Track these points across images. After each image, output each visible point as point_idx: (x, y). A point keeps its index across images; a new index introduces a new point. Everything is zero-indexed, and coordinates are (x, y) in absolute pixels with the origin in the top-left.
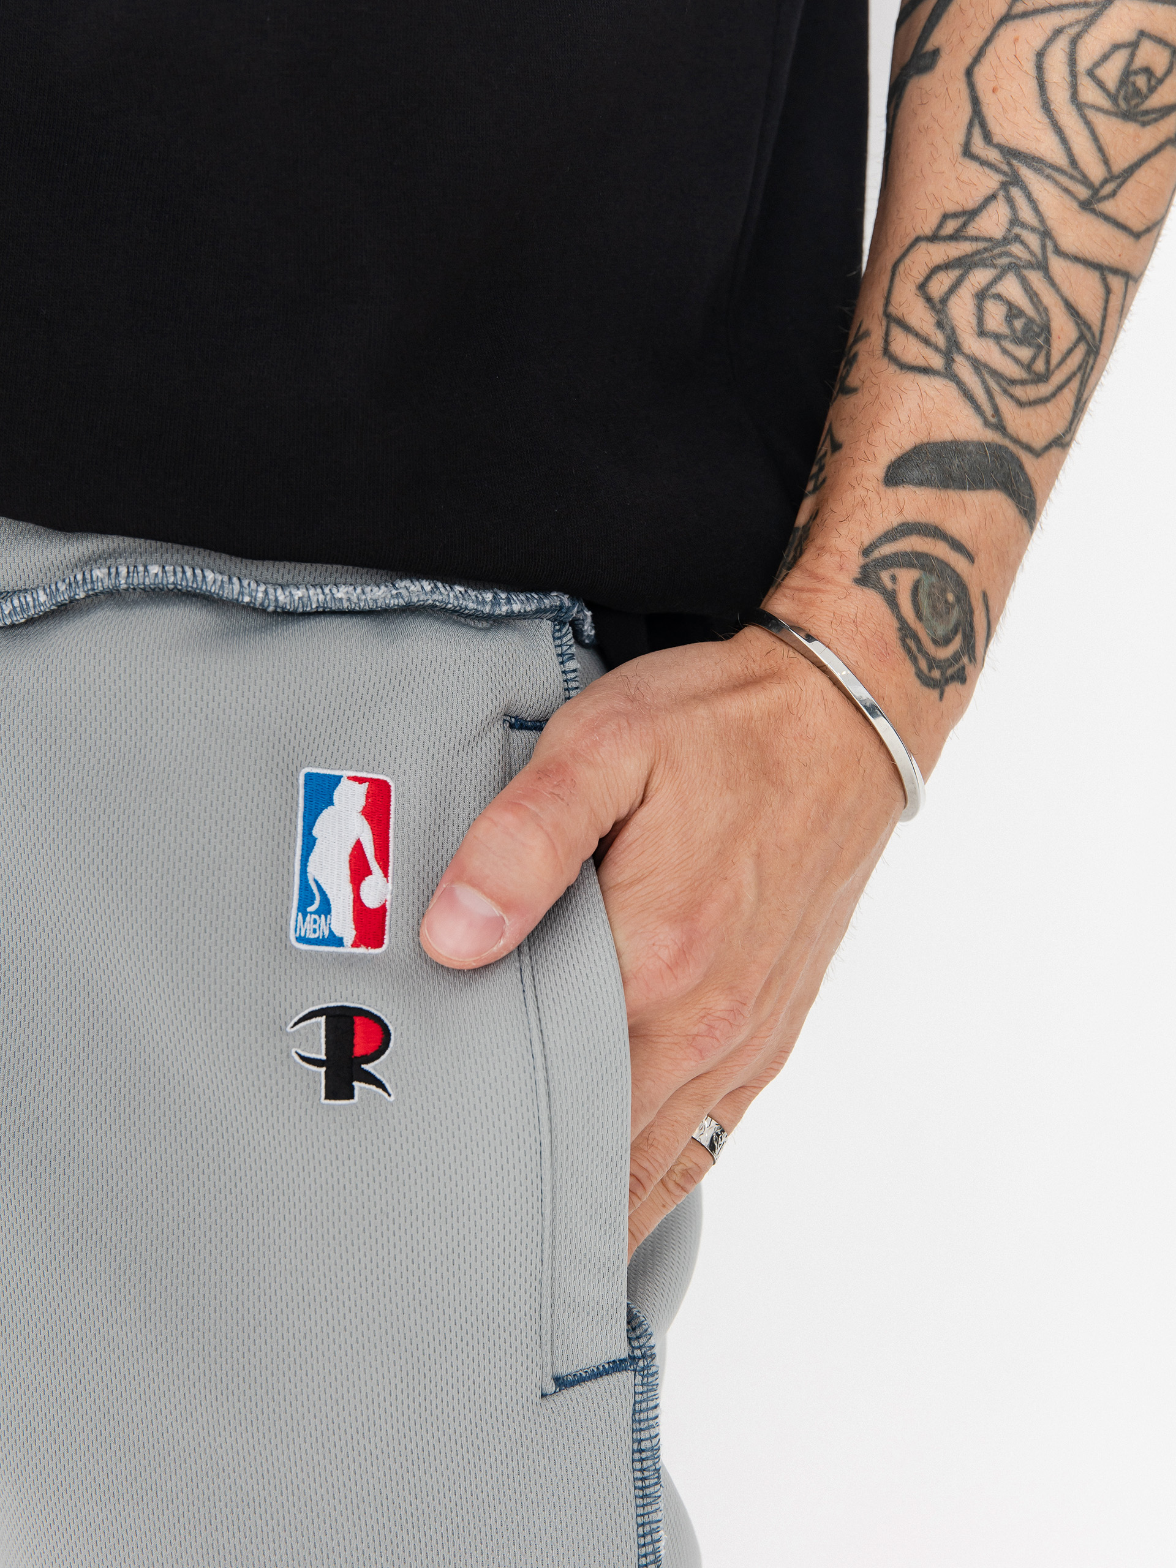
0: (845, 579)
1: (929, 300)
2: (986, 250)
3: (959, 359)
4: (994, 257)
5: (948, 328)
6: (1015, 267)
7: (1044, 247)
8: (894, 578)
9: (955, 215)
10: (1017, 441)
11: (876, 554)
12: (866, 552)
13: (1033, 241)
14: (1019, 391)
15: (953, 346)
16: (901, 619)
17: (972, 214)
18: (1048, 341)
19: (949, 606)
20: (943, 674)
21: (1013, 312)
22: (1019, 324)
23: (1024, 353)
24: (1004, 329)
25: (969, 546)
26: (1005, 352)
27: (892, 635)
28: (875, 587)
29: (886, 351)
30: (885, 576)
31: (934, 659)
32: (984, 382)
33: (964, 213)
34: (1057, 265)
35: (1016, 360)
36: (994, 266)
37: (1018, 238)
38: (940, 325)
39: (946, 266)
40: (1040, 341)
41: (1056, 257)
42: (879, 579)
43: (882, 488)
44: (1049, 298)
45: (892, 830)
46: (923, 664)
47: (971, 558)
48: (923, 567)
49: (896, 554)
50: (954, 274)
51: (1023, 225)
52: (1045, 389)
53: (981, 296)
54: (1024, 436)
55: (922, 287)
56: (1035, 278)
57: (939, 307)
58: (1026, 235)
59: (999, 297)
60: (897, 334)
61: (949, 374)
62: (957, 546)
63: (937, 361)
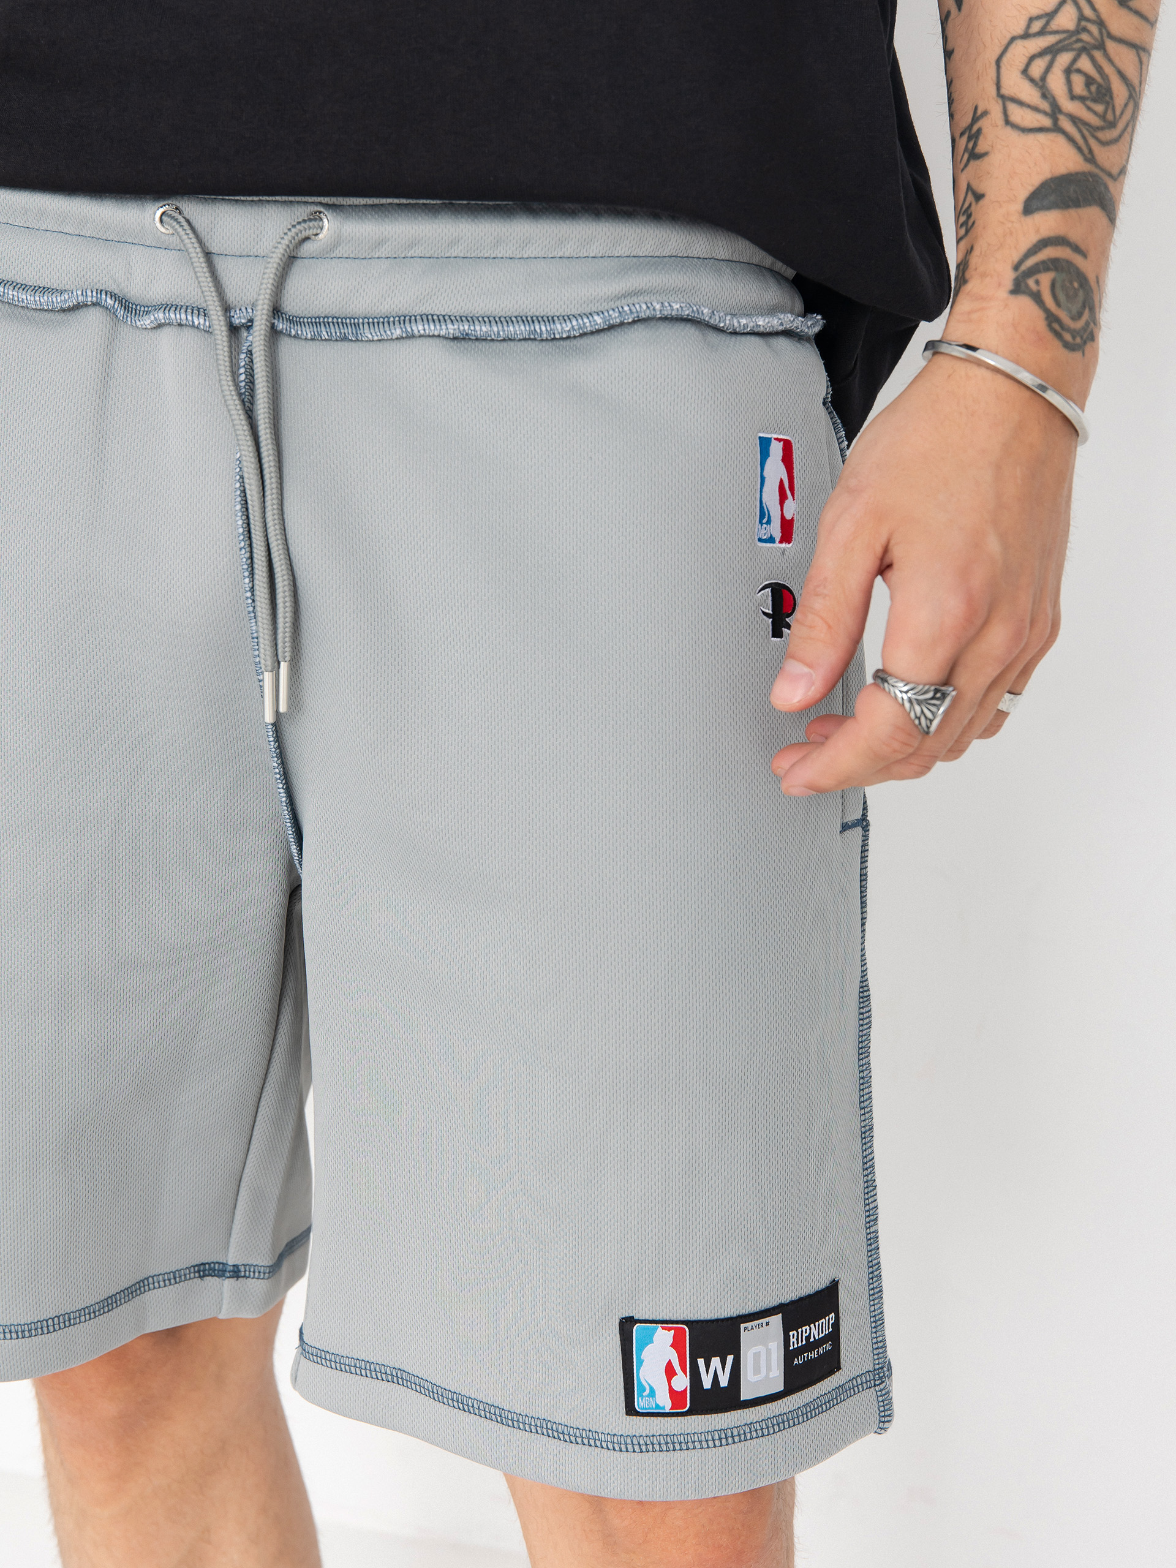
0: (1003, 293)
1: (1032, 80)
2: (1065, 39)
3: (1061, 117)
4: (1072, 44)
5: (1049, 96)
6: (1085, 50)
7: (1101, 33)
8: (1037, 282)
9: (1038, 17)
10: (1103, 170)
11: (1023, 267)
12: (1016, 268)
13: (1094, 29)
14: (1100, 135)
15: (1055, 111)
16: (1047, 311)
17: (1051, 15)
18: (1112, 98)
19: (1076, 291)
20: (1082, 338)
21: (1089, 81)
22: (1093, 88)
23: (1099, 108)
24: (1085, 93)
25: (1083, 247)
26: (1089, 108)
27: (1041, 324)
28: (1024, 293)
29: (1007, 122)
30: (1031, 282)
31: (1074, 330)
32: (1080, 131)
33: (1047, 14)
34: (1110, 45)
35: (1095, 113)
36: (1073, 50)
37: (1085, 29)
38: (1044, 96)
39: (1041, 54)
40: (1107, 98)
41: (1109, 40)
42: (1027, 286)
43: (1023, 218)
44: (1108, 69)
45: (1075, 455)
46: (1068, 337)
47: (1084, 255)
48: (1056, 269)
49: (1037, 264)
50: (1048, 58)
51: (1088, 20)
52: (1115, 133)
53: (1068, 71)
54: (1106, 165)
55: (1025, 72)
56: (1098, 55)
57: (1041, 84)
58: (1090, 26)
59: (1079, 71)
60: (1012, 108)
61: (1057, 128)
62: (1077, 249)
63: (1047, 122)
